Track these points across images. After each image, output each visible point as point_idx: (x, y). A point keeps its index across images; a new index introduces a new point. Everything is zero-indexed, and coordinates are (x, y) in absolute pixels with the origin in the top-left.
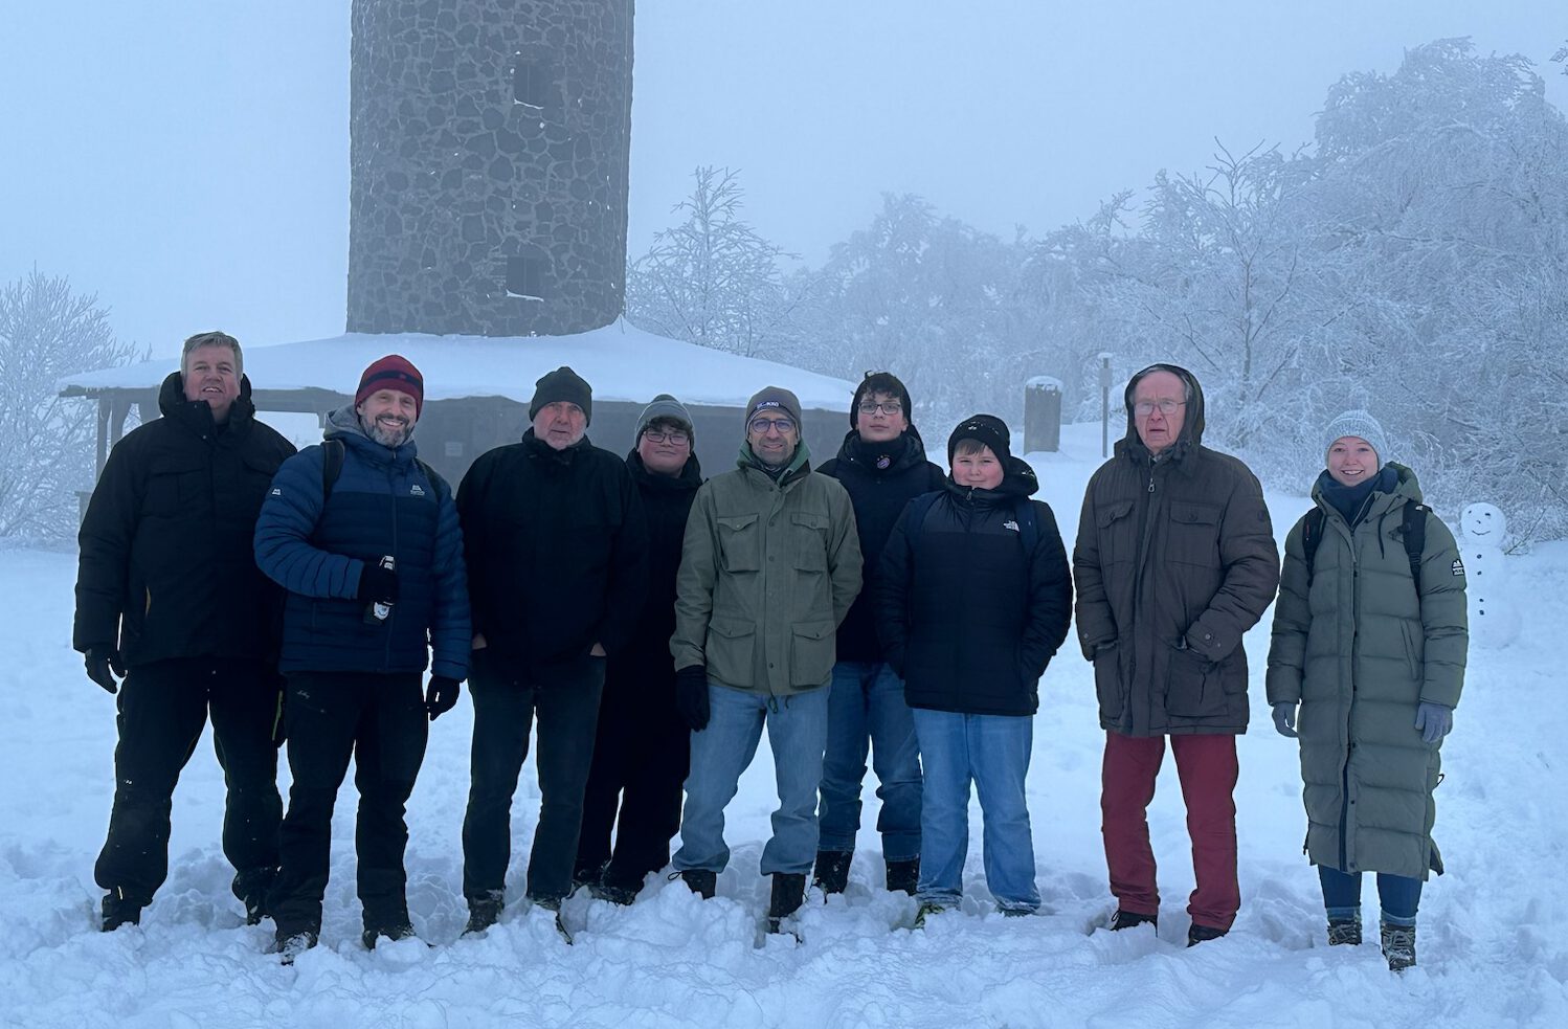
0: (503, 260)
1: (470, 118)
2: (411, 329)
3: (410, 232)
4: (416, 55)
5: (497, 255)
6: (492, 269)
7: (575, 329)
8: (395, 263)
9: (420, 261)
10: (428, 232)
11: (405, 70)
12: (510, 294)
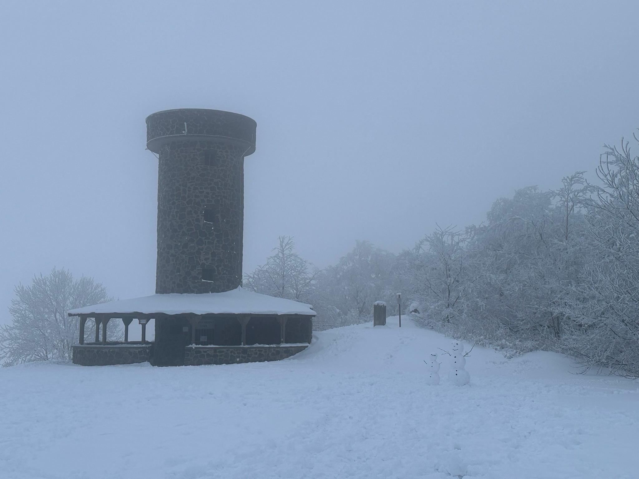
0: (200, 270)
1: (191, 227)
2: (173, 292)
3: (173, 262)
4: (174, 209)
5: (199, 268)
6: (197, 273)
7: (223, 291)
8: (168, 272)
9: (176, 271)
10: (178, 262)
11: (171, 213)
12: (203, 280)
